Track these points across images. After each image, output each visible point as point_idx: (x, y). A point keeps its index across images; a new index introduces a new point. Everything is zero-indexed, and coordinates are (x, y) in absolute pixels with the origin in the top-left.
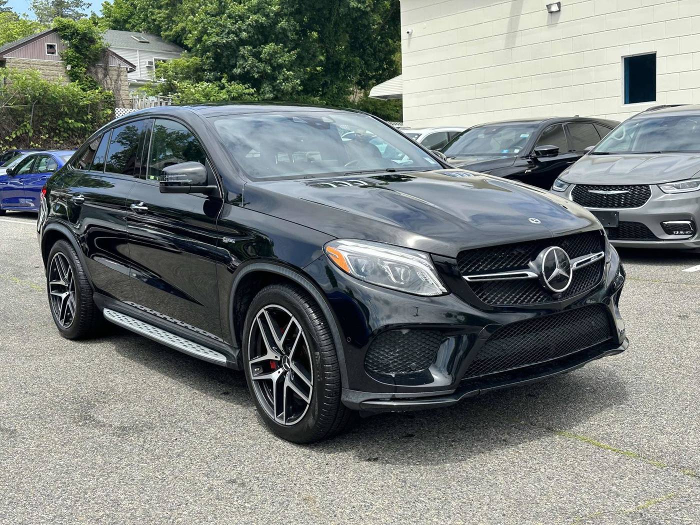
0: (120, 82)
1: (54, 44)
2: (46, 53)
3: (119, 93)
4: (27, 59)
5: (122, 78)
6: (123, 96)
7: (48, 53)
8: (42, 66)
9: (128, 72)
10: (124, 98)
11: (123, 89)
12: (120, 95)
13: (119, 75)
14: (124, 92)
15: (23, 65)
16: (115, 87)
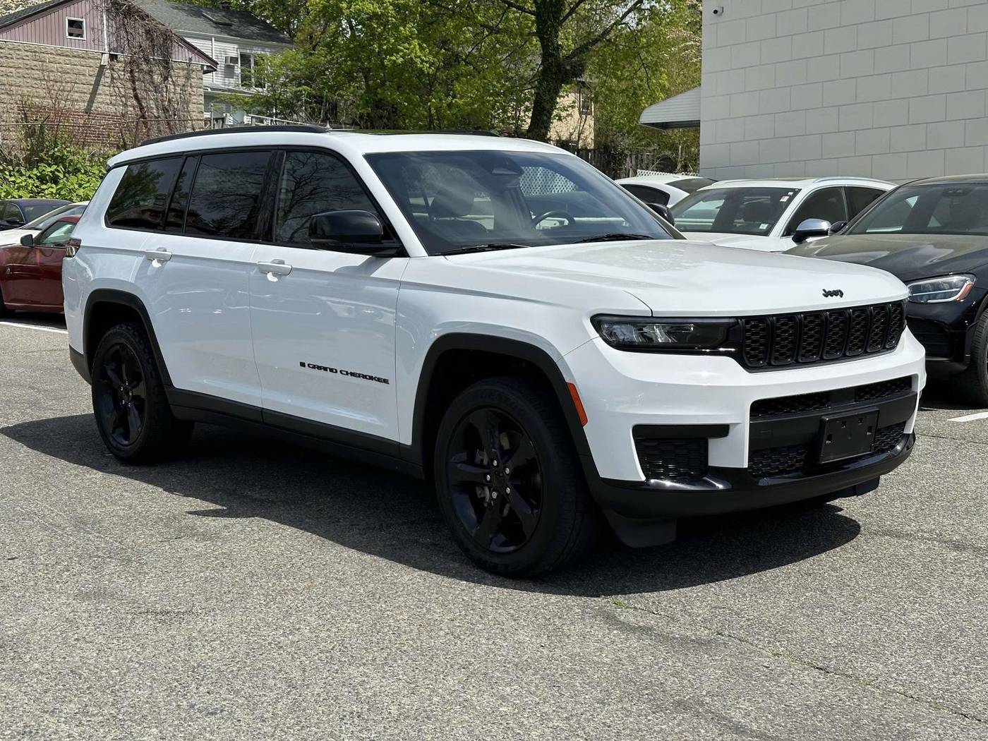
0: (189, 88)
1: (80, 19)
2: (67, 34)
3: (188, 107)
4: (33, 44)
5: (194, 81)
6: (194, 114)
7: (70, 34)
8: (58, 57)
9: (205, 72)
10: (195, 118)
11: (195, 101)
12: (189, 112)
13: (188, 78)
14: (195, 106)
15: (26, 53)
16: (181, 97)
